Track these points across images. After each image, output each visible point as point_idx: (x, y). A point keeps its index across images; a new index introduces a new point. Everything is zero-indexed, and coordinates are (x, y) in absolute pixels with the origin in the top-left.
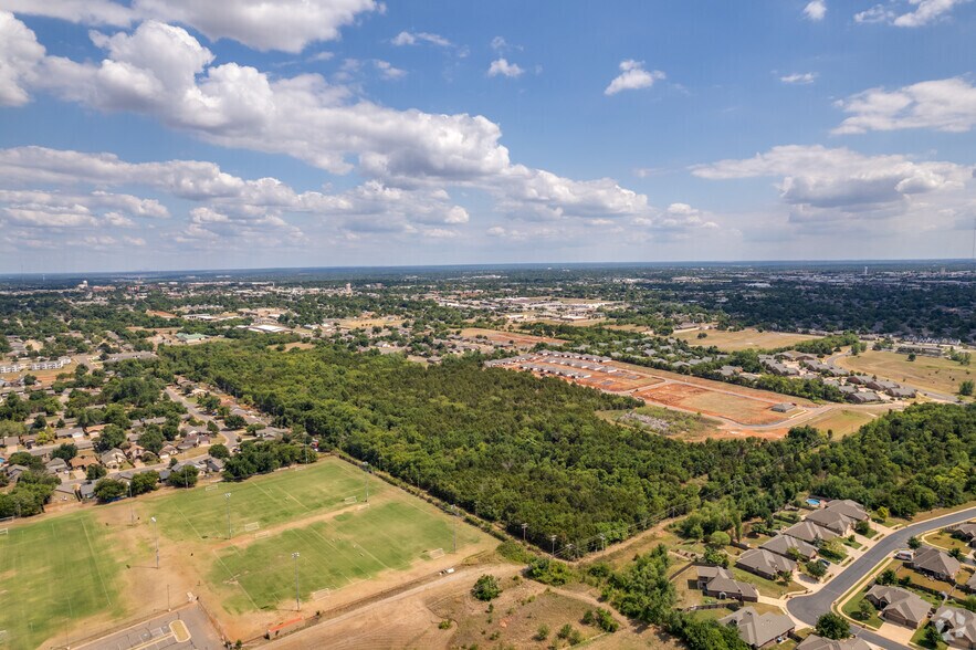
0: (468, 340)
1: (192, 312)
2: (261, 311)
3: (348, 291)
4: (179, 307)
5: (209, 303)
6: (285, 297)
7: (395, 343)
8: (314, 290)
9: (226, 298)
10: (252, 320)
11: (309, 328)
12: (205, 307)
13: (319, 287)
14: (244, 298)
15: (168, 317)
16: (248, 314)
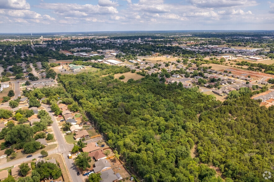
0: (216, 73)
1: (78, 52)
2: (107, 51)
3: (139, 41)
4: (73, 48)
5: (86, 46)
6: (116, 44)
7: (183, 75)
8: (126, 41)
9: (92, 44)
10: (104, 56)
11: (132, 62)
12: (84, 49)
13: (127, 39)
14: (99, 44)
15: (68, 54)
16: (102, 53)
